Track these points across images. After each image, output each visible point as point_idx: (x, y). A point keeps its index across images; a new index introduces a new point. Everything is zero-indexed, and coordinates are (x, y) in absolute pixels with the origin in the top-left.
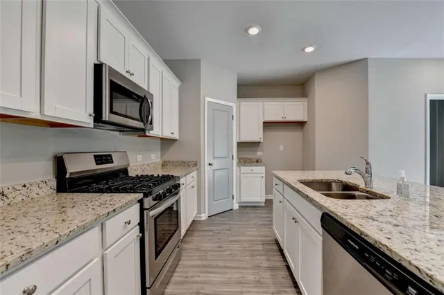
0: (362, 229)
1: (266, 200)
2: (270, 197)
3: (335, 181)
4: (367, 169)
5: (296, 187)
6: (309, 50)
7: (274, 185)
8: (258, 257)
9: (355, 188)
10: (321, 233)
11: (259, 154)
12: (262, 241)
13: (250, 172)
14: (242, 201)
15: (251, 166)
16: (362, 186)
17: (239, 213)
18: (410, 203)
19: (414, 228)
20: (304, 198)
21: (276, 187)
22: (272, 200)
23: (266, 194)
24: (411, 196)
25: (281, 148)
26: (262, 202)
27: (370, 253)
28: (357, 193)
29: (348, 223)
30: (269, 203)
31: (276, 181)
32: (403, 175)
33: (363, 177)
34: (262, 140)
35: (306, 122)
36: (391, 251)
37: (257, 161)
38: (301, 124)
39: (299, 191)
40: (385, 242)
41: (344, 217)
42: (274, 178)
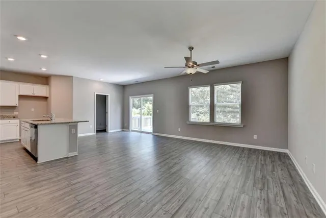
11: (16, 113)
13: (8, 123)
15: (9, 119)
25: (33, 110)
34: (18, 105)
35: (48, 97)
37: (14, 117)
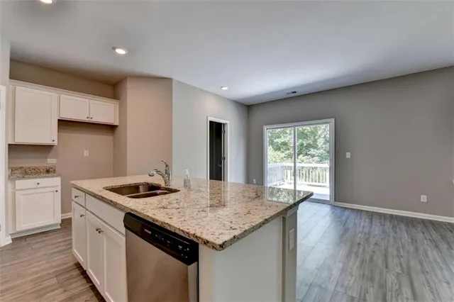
0: (154, 217)
1: (63, 221)
2: (68, 216)
3: (142, 184)
4: (166, 171)
5: (100, 194)
6: (120, 51)
7: (73, 198)
8: (49, 294)
9: (158, 187)
10: (124, 233)
11: (51, 161)
12: (54, 273)
13: (35, 186)
14: (18, 230)
15: (36, 178)
16: (163, 185)
17: (13, 249)
18: (192, 193)
19: (188, 208)
20: (108, 203)
21: (76, 200)
22: (71, 219)
23: (62, 213)
24: (192, 188)
25: (86, 153)
26: (56, 225)
27: (159, 233)
28: (159, 192)
29: (145, 215)
30: (66, 224)
31: (75, 192)
32: (187, 173)
33: (163, 177)
34: (56, 143)
35: (117, 126)
36: (170, 226)
37: (48, 171)
38: (111, 128)
39: (102, 197)
40: (167, 221)
41: (142, 212)
42: (74, 190)
